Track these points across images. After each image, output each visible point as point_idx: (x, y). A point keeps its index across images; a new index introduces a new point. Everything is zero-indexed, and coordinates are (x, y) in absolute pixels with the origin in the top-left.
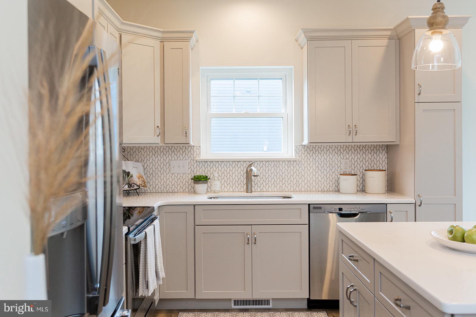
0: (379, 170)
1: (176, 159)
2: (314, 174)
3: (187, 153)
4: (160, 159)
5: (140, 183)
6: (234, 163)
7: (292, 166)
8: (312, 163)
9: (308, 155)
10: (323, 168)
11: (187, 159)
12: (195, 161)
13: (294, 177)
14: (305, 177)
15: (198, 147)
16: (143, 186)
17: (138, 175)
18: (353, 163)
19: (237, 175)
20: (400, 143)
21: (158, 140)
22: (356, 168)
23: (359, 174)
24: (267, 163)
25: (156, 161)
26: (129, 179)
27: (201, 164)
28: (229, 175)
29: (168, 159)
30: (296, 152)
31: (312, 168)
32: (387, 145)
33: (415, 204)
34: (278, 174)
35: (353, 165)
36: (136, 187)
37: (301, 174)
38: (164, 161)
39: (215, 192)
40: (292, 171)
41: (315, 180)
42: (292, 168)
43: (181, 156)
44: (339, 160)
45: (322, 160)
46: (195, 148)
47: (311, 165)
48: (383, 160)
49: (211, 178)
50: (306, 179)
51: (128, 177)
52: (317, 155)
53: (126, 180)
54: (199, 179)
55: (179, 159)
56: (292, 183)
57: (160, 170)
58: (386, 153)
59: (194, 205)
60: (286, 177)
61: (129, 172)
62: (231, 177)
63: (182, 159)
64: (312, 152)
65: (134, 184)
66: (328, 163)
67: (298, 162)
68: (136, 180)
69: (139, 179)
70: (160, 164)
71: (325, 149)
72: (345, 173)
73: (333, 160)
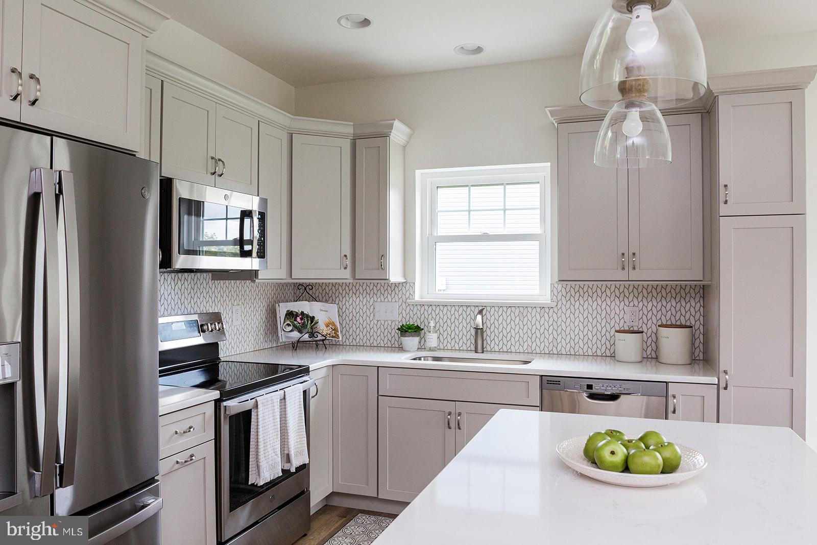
0: (680, 325)
1: (383, 300)
2: (582, 328)
3: (397, 292)
4: (362, 299)
5: (329, 332)
6: (461, 308)
7: (546, 315)
8: (577, 311)
9: (572, 299)
10: (595, 320)
11: (398, 300)
12: (407, 305)
13: (550, 332)
14: (567, 332)
15: (412, 285)
16: (333, 337)
17: (327, 321)
18: (646, 313)
19: (465, 325)
20: (710, 283)
21: (346, 274)
22: (650, 322)
23: (645, 330)
24: (509, 310)
25: (357, 303)
26: (313, 326)
27: (415, 308)
28: (453, 325)
29: (372, 300)
30: (552, 294)
31: (577, 320)
32: (703, 286)
33: (718, 385)
34: (526, 326)
35: (644, 317)
36: (320, 337)
37: (560, 328)
38: (368, 303)
39: (431, 350)
40: (546, 324)
41: (582, 337)
42: (547, 318)
43: (389, 296)
44: (621, 308)
45: (594, 307)
46: (408, 285)
47: (576, 315)
48: (697, 309)
49: (426, 329)
50: (569, 336)
51: (311, 323)
52: (585, 299)
53: (308, 327)
54: (408, 330)
55: (386, 300)
56: (546, 340)
57: (362, 314)
58: (702, 299)
59: (378, 367)
60: (537, 332)
61: (313, 317)
62: (456, 329)
63: (390, 300)
64: (578, 294)
65: (317, 333)
66: (604, 312)
67: (556, 310)
68: (322, 327)
69: (327, 326)
70: (362, 307)
71: (599, 290)
72: (632, 329)
73: (612, 308)
